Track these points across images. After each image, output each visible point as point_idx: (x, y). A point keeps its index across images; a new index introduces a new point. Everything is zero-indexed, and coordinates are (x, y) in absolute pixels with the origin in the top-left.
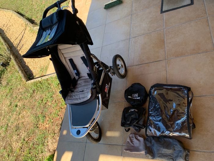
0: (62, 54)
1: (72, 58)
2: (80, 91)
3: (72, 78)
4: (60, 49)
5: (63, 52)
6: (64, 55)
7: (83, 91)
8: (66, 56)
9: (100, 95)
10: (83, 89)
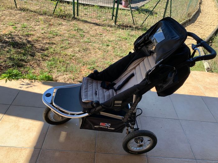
0: (139, 64)
1: (135, 76)
2: (96, 91)
3: (115, 82)
4: (143, 60)
5: (141, 64)
6: (138, 66)
7: (96, 94)
8: (137, 68)
9: (87, 114)
10: (99, 95)
